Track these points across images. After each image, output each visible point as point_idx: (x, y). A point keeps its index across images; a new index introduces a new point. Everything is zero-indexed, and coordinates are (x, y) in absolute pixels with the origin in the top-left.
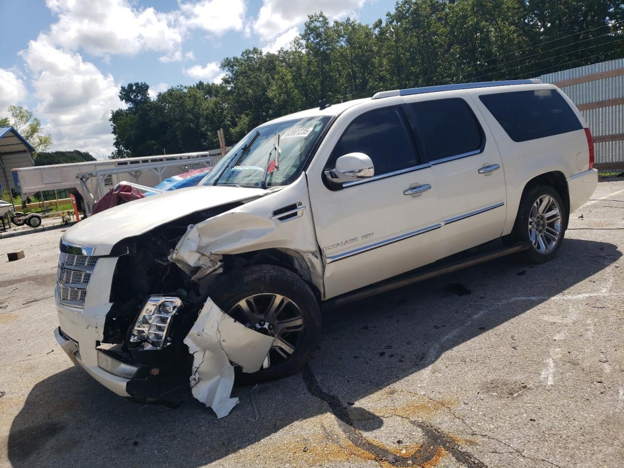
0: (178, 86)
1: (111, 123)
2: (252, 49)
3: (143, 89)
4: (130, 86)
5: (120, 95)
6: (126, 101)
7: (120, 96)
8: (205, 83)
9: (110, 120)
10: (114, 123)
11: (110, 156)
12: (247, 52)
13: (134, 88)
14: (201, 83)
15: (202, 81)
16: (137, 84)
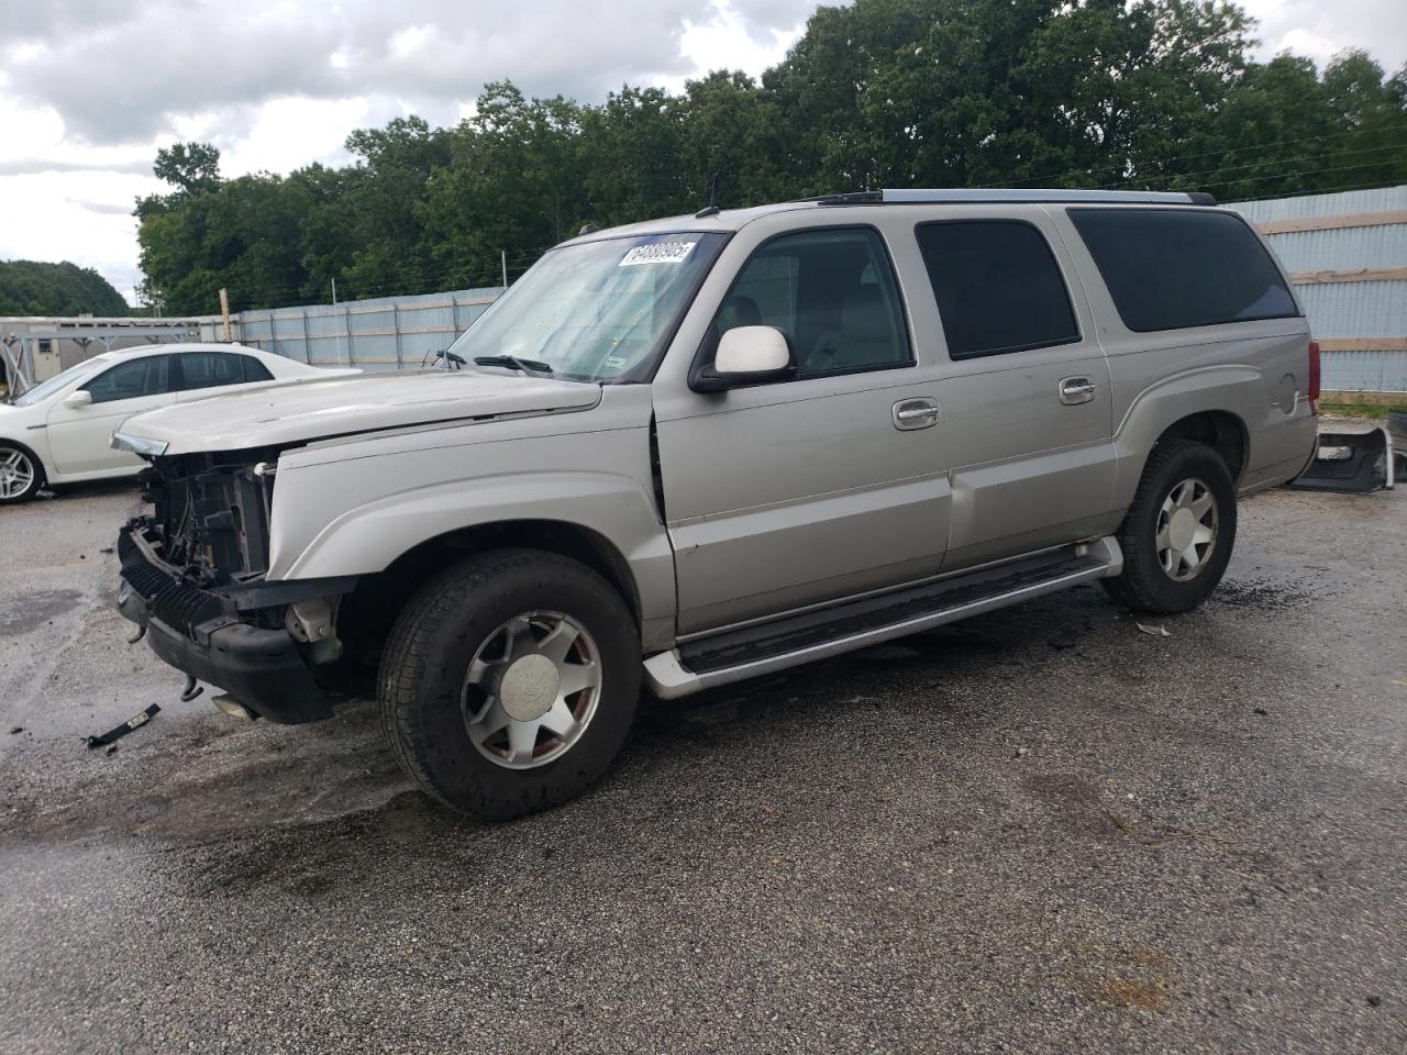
0: (260, 173)
1: (137, 220)
2: (407, 119)
3: (205, 157)
4: (178, 149)
5: (157, 166)
6: (168, 179)
7: (155, 169)
8: (325, 168)
9: (134, 215)
10: (142, 220)
11: (137, 285)
12: (399, 123)
13: (187, 153)
14: (317, 167)
15: (320, 163)
16: (194, 147)
